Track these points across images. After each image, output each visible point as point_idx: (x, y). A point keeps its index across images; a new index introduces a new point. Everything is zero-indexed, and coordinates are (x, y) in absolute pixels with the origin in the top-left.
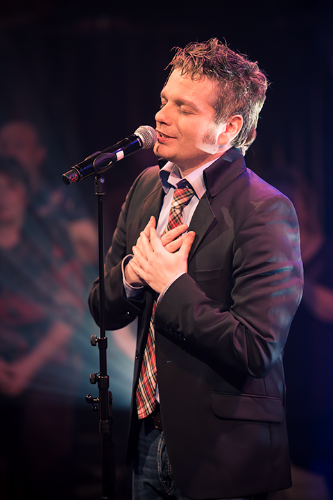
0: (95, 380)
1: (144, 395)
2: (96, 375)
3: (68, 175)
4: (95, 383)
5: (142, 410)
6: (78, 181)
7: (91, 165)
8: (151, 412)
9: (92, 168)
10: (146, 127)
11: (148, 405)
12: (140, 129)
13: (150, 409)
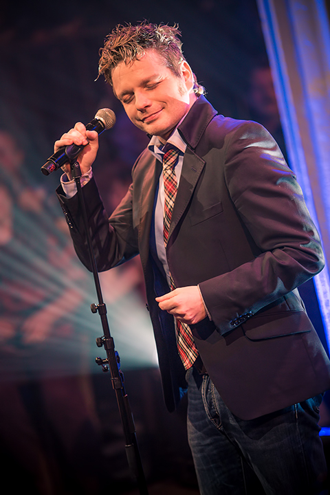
0: (100, 343)
1: (185, 347)
2: (101, 338)
3: (46, 167)
4: (101, 346)
5: (187, 362)
6: (55, 170)
7: (63, 154)
8: (194, 359)
9: (65, 155)
10: (104, 109)
11: (191, 354)
12: (99, 112)
13: (193, 358)
